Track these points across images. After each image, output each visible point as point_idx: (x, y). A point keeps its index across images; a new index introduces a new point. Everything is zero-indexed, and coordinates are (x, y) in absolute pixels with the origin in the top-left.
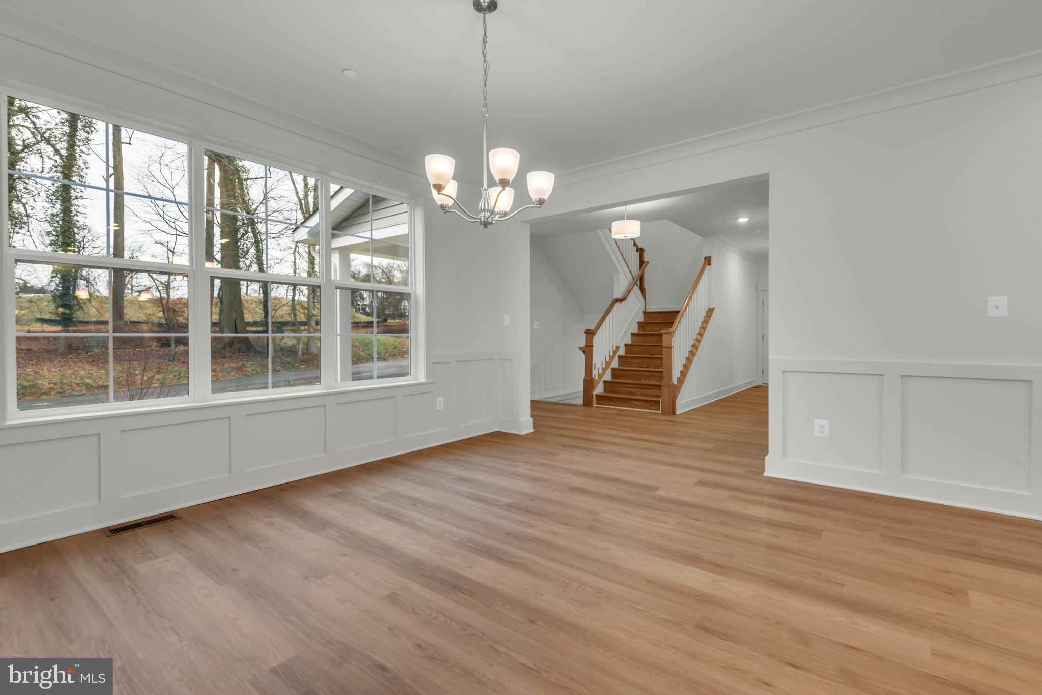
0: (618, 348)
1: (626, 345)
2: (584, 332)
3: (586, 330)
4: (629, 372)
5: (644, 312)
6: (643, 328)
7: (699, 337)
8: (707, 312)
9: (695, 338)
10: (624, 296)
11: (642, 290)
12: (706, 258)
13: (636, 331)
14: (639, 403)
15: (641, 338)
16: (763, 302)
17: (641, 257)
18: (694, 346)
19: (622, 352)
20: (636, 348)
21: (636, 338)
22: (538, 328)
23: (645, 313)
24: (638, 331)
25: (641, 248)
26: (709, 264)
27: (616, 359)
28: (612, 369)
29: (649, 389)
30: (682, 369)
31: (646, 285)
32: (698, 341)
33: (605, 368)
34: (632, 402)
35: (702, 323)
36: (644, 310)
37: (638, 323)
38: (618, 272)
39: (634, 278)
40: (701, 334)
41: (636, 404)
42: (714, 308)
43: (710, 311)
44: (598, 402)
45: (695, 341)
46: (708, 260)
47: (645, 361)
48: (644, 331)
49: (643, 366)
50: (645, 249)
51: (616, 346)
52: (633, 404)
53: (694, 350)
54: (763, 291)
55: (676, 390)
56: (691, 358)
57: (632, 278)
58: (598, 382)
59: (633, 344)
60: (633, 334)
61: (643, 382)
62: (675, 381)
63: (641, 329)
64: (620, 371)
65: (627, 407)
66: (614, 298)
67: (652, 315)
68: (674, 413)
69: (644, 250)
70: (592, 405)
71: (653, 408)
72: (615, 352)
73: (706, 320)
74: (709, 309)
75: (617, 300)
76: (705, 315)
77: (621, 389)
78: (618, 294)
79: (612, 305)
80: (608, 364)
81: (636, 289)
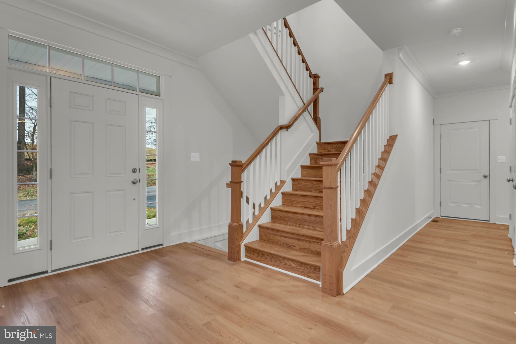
0: (283, 182)
1: (293, 180)
2: (230, 164)
3: (233, 161)
4: (290, 215)
5: (317, 143)
6: (315, 161)
7: (378, 171)
8: (388, 140)
9: (374, 172)
10: (290, 122)
11: (316, 119)
12: (386, 75)
13: (308, 163)
14: (294, 266)
15: (312, 172)
16: (440, 135)
17: (315, 83)
18: (371, 183)
19: (288, 188)
20: (304, 183)
21: (307, 171)
22: (199, 160)
23: (319, 144)
24: (311, 164)
25: (316, 74)
26: (391, 82)
27: (279, 197)
28: (273, 209)
29: (310, 242)
30: (354, 216)
31: (321, 114)
32: (378, 176)
33: (264, 208)
34: (286, 261)
35: (383, 153)
36: (318, 141)
37: (310, 154)
38: (283, 94)
39: (304, 104)
40: (381, 167)
41: (290, 265)
42: (396, 136)
43: (392, 140)
44: (248, 255)
45: (374, 176)
46: (389, 78)
47: (312, 200)
48: (316, 163)
49: (308, 206)
50: (320, 75)
51: (281, 181)
52: (286, 264)
53: (372, 188)
54: (441, 125)
55: (344, 252)
56: (367, 200)
57: (303, 104)
58: (250, 227)
59: (304, 178)
60: (303, 167)
61: (305, 232)
62: (343, 236)
63: (313, 162)
64: (281, 213)
65: (279, 267)
66: (279, 125)
67: (326, 146)
68: (339, 292)
69: (319, 77)
70: (239, 258)
71: (312, 275)
72: (278, 188)
73: (387, 149)
74: (390, 136)
75: (281, 128)
76: (386, 144)
77: (277, 237)
78: (284, 121)
79: (275, 134)
80: (267, 202)
81: (307, 117)
